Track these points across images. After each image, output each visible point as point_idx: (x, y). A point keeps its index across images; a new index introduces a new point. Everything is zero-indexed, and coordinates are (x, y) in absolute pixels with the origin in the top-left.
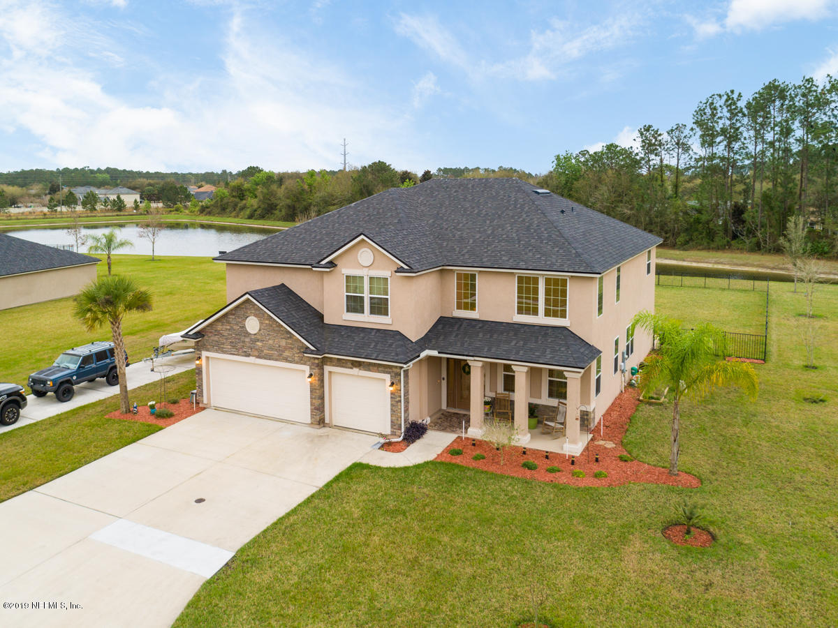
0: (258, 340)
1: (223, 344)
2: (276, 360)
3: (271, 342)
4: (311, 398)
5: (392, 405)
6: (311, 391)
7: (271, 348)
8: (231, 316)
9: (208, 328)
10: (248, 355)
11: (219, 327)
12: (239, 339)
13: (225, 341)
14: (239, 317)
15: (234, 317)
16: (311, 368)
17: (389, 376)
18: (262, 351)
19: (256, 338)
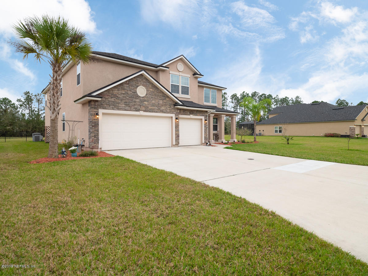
0: (145, 101)
1: (119, 103)
2: (157, 112)
3: (153, 102)
4: (176, 131)
6: (176, 127)
7: (153, 105)
8: (125, 85)
9: (106, 92)
10: (139, 110)
11: (116, 92)
12: (132, 100)
13: (120, 101)
14: (132, 86)
15: (128, 86)
16: (175, 115)
17: (204, 117)
18: (148, 107)
19: (143, 100)
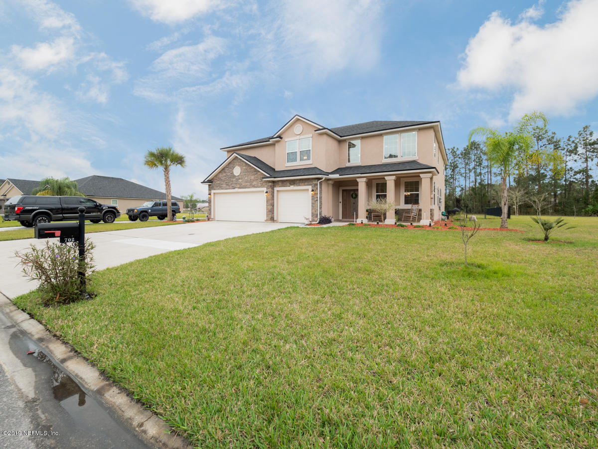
0: (240, 179)
1: (222, 184)
2: (249, 188)
3: (246, 178)
4: (267, 205)
5: (312, 203)
6: (267, 202)
7: (246, 182)
9: (215, 177)
10: (235, 188)
11: (220, 175)
12: (230, 180)
13: (223, 182)
14: (230, 168)
15: (227, 168)
16: (267, 188)
17: (311, 186)
18: (242, 184)
19: (238, 178)
